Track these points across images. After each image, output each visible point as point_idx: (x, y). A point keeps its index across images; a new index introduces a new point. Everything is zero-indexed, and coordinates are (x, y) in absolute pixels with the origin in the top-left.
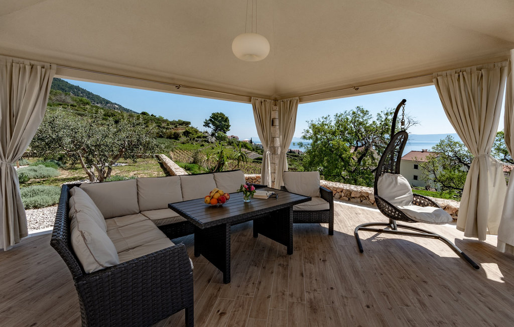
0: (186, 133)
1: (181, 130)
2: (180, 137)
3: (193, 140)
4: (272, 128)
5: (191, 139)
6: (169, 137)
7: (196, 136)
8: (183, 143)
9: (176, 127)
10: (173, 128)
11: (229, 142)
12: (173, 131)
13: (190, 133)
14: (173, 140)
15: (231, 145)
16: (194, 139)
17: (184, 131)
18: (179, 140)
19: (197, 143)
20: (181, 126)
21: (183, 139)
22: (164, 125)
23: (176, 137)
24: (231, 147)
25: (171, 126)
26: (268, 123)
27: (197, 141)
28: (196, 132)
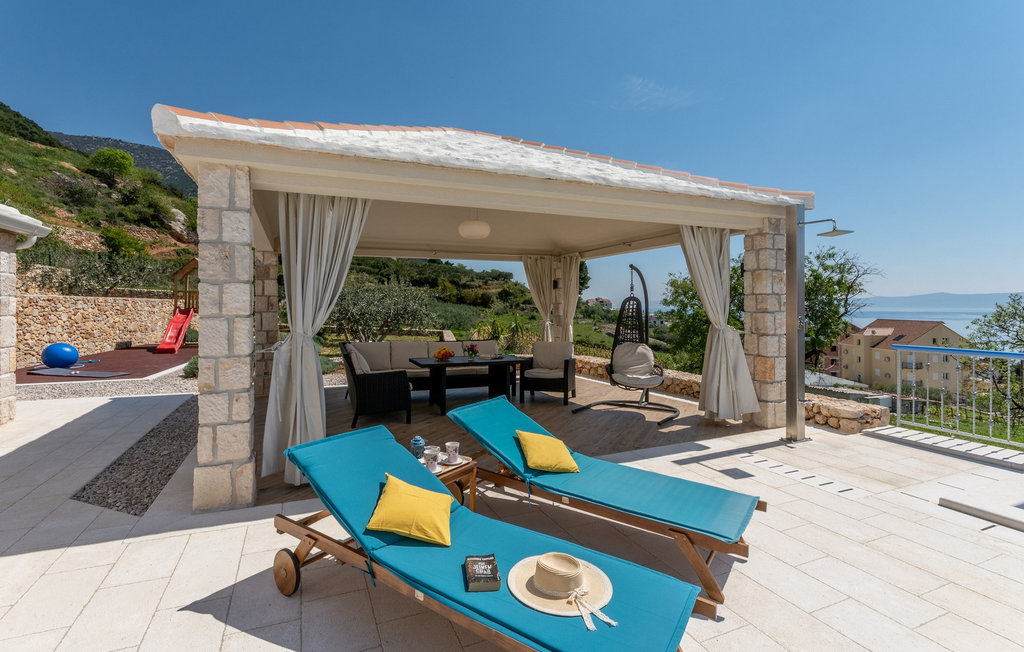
0: (504, 295)
1: (494, 290)
2: (493, 302)
3: (516, 308)
4: (553, 292)
5: (511, 306)
6: (474, 303)
7: (522, 300)
8: (497, 314)
9: (486, 283)
10: (480, 286)
11: (586, 312)
12: (481, 292)
13: (511, 294)
14: (481, 308)
15: (589, 317)
16: (518, 305)
17: (500, 290)
18: (490, 307)
19: (522, 313)
20: (496, 282)
21: (498, 305)
22: (464, 280)
23: (484, 302)
24: (590, 321)
25: (477, 283)
26: (548, 284)
27: (523, 309)
28: (523, 292)
